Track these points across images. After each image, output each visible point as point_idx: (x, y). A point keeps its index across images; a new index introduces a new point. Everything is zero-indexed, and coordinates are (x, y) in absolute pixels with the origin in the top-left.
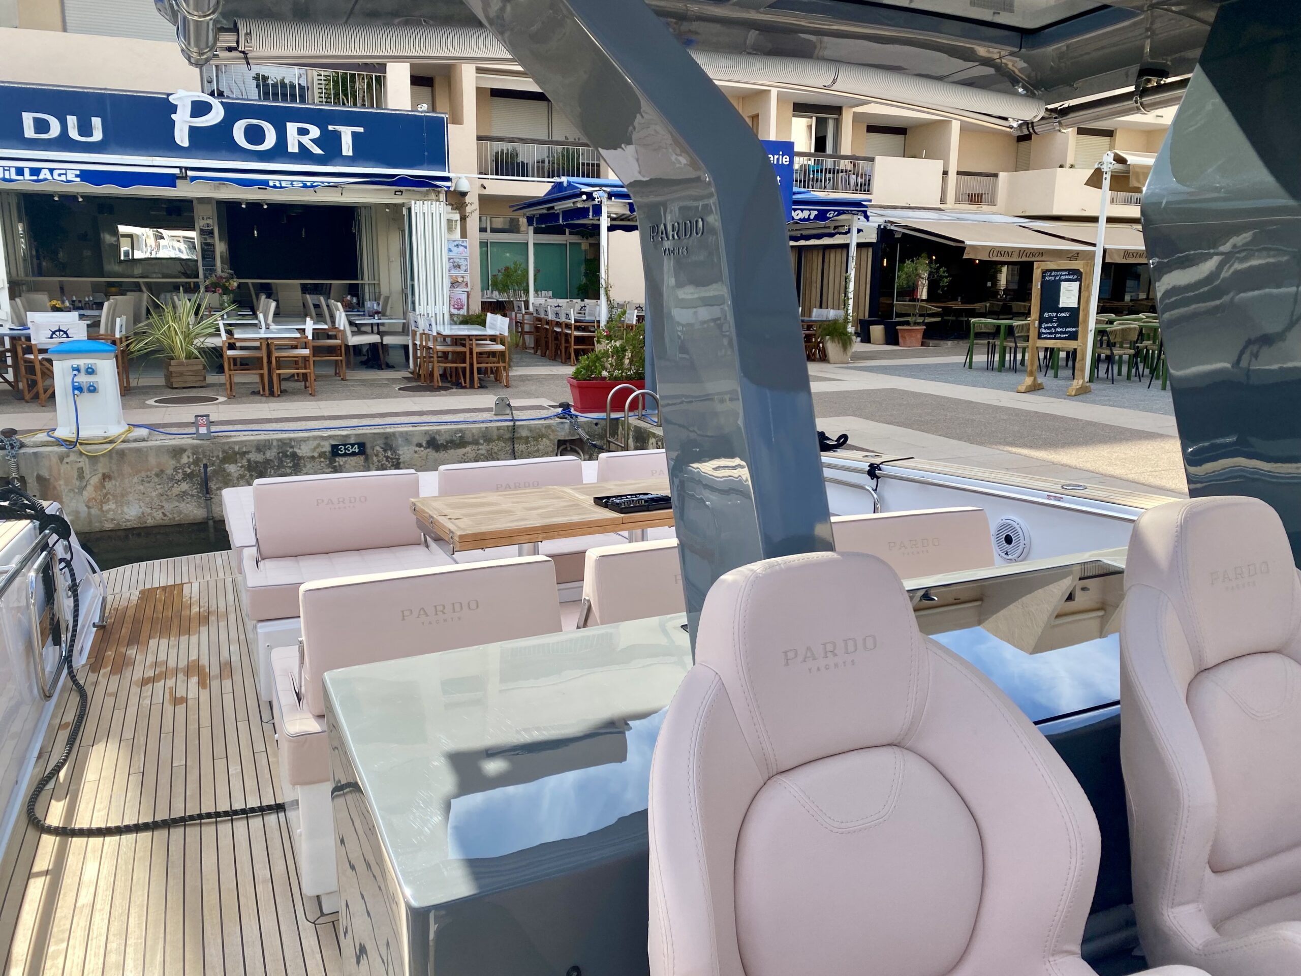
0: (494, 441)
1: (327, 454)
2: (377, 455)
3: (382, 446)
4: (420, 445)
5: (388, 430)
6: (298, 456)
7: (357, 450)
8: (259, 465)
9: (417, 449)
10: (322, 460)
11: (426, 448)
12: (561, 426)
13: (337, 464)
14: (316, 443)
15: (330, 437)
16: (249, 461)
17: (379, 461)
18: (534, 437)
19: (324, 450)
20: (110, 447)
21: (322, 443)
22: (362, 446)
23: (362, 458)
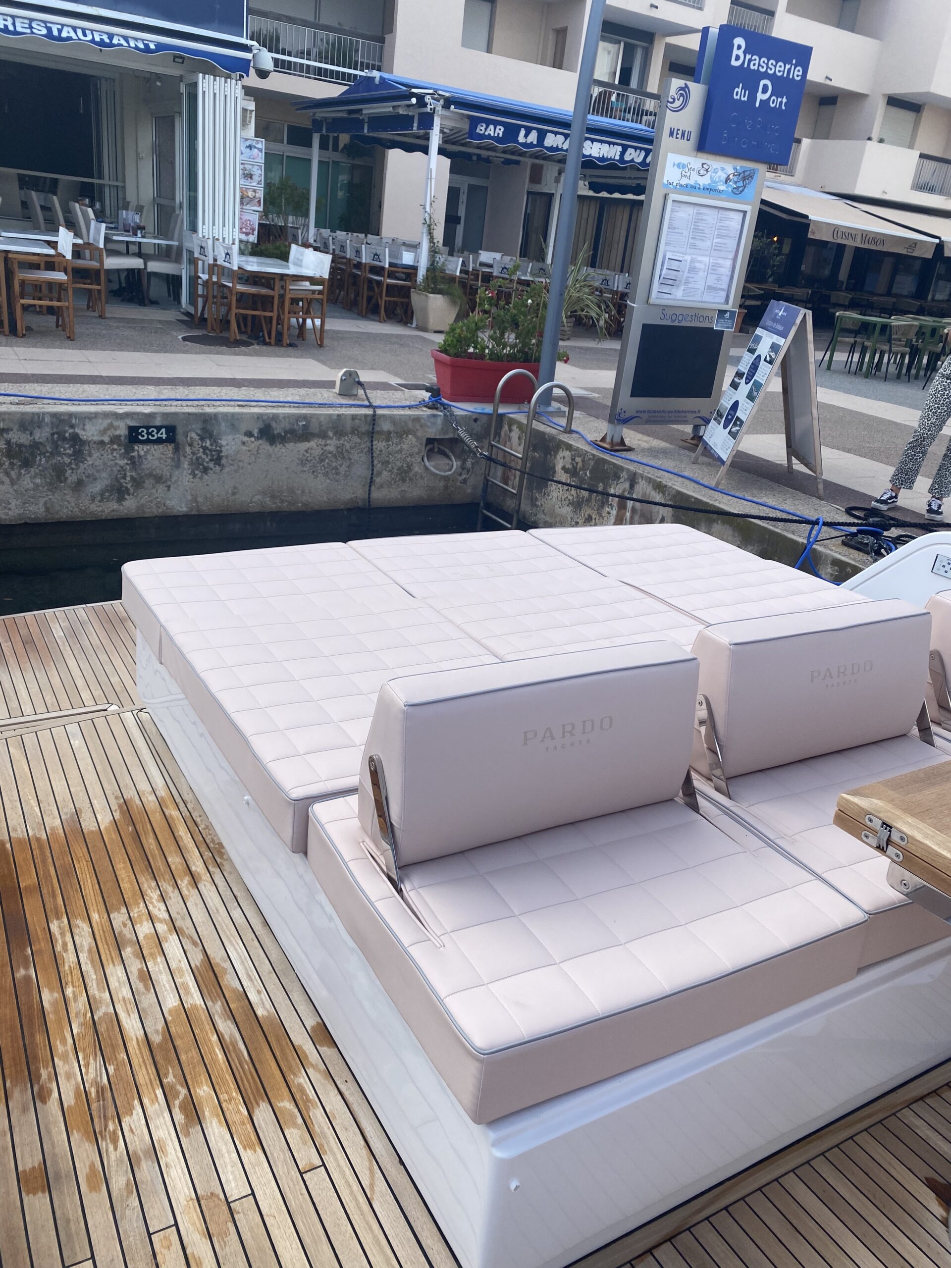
0: (346, 434)
1: (122, 438)
2: (191, 445)
3: (199, 432)
4: (249, 434)
5: (208, 410)
6: (81, 440)
7: (164, 436)
8: (23, 449)
9: (246, 439)
10: (115, 446)
11: (257, 439)
13: (135, 454)
14: (106, 422)
15: (127, 415)
16: (8, 442)
17: (193, 453)
18: (397, 433)
19: (118, 433)
21: (116, 423)
22: (171, 430)
23: (171, 447)
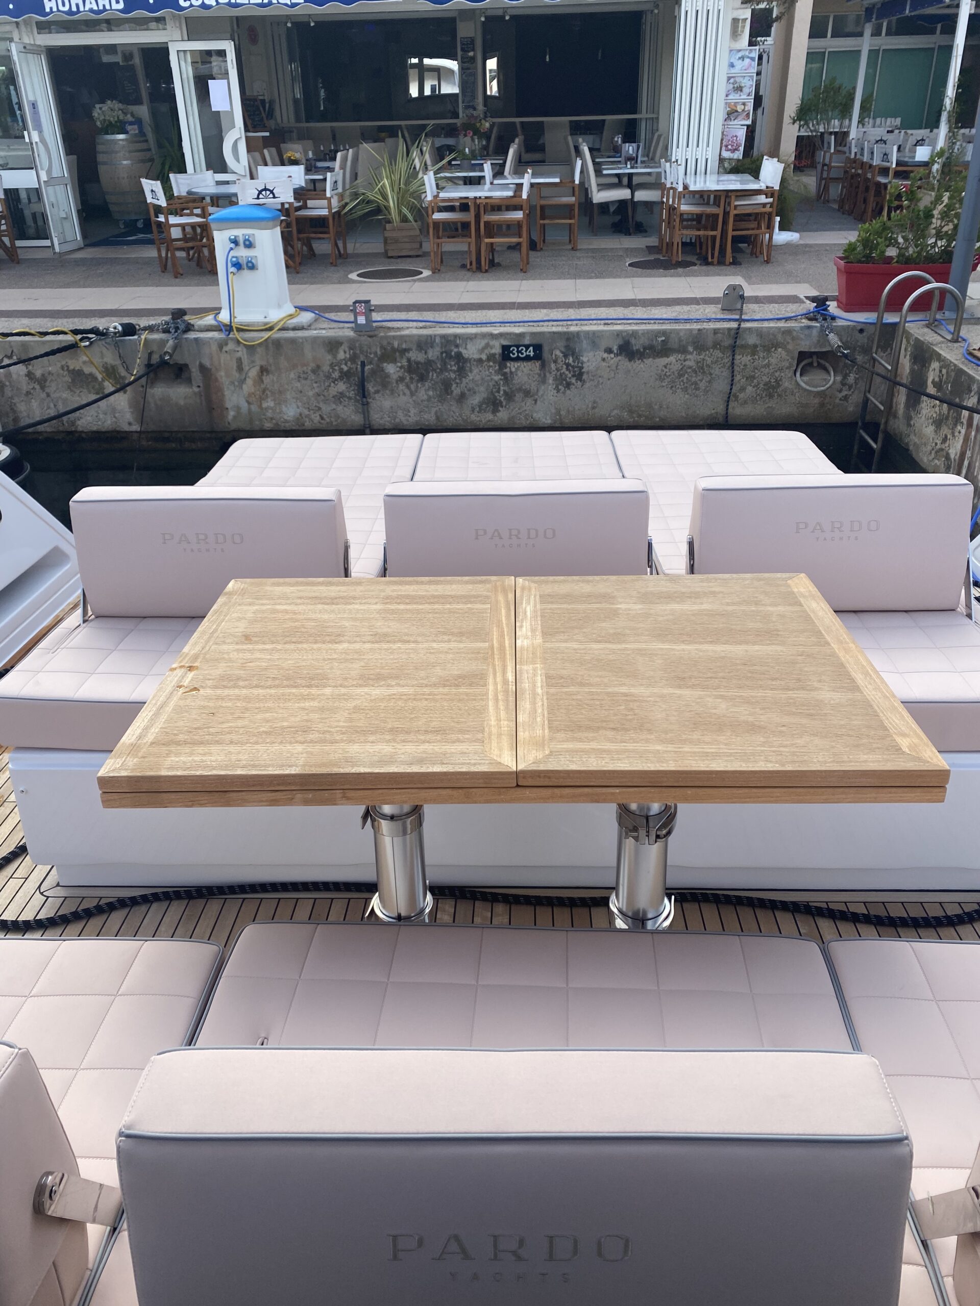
0: (708, 349)
1: (497, 356)
2: (555, 362)
3: (563, 350)
4: (609, 351)
5: (573, 329)
6: (463, 358)
7: (532, 354)
8: (420, 366)
9: (606, 355)
10: (491, 364)
11: (617, 355)
12: (807, 332)
13: (507, 370)
14: (483, 343)
15: (501, 335)
16: (409, 360)
17: (558, 370)
18: (764, 346)
19: (493, 351)
20: (266, 335)
21: (492, 343)
22: (538, 348)
23: (538, 364)
